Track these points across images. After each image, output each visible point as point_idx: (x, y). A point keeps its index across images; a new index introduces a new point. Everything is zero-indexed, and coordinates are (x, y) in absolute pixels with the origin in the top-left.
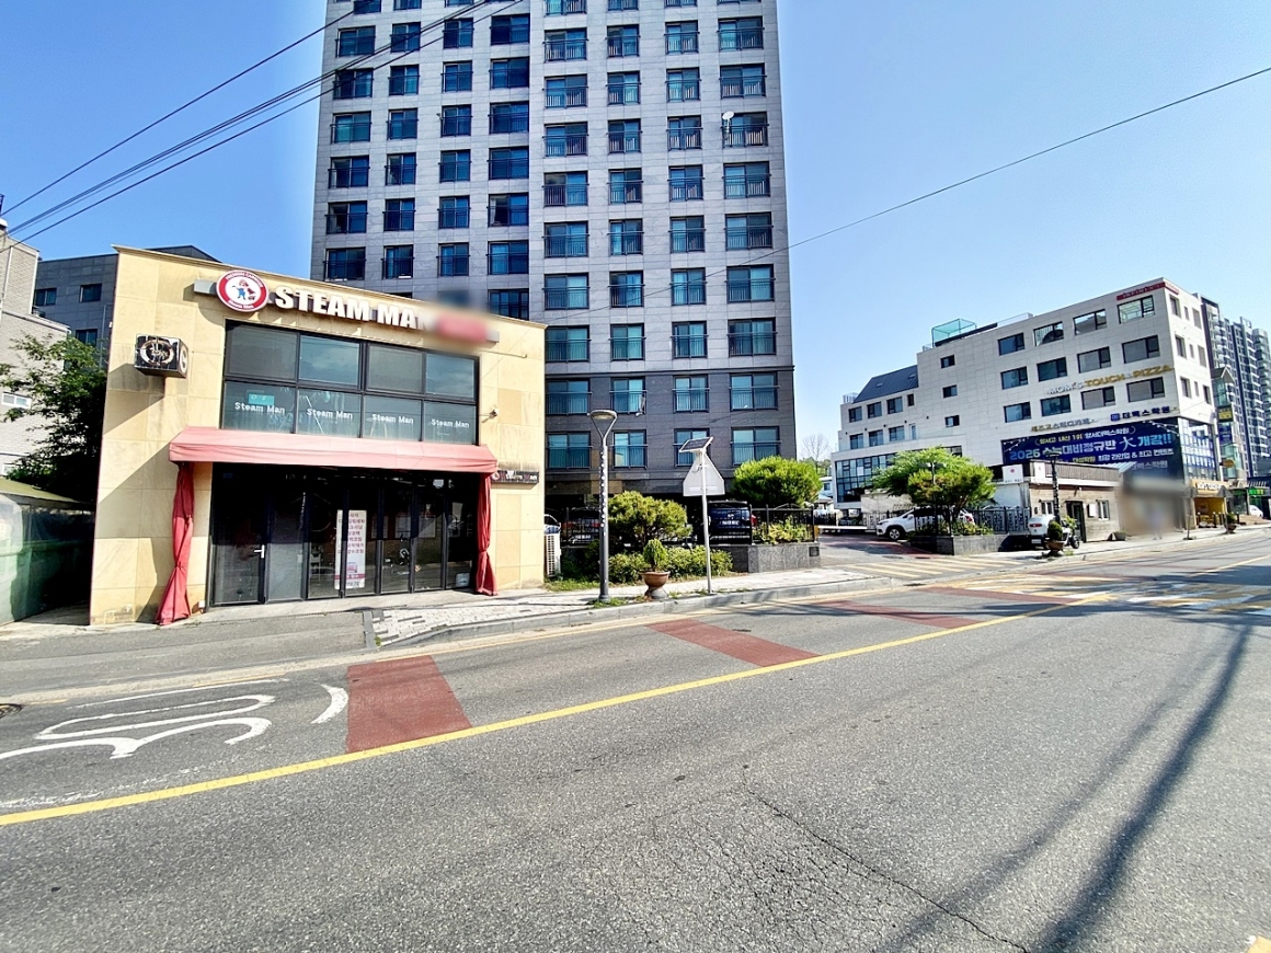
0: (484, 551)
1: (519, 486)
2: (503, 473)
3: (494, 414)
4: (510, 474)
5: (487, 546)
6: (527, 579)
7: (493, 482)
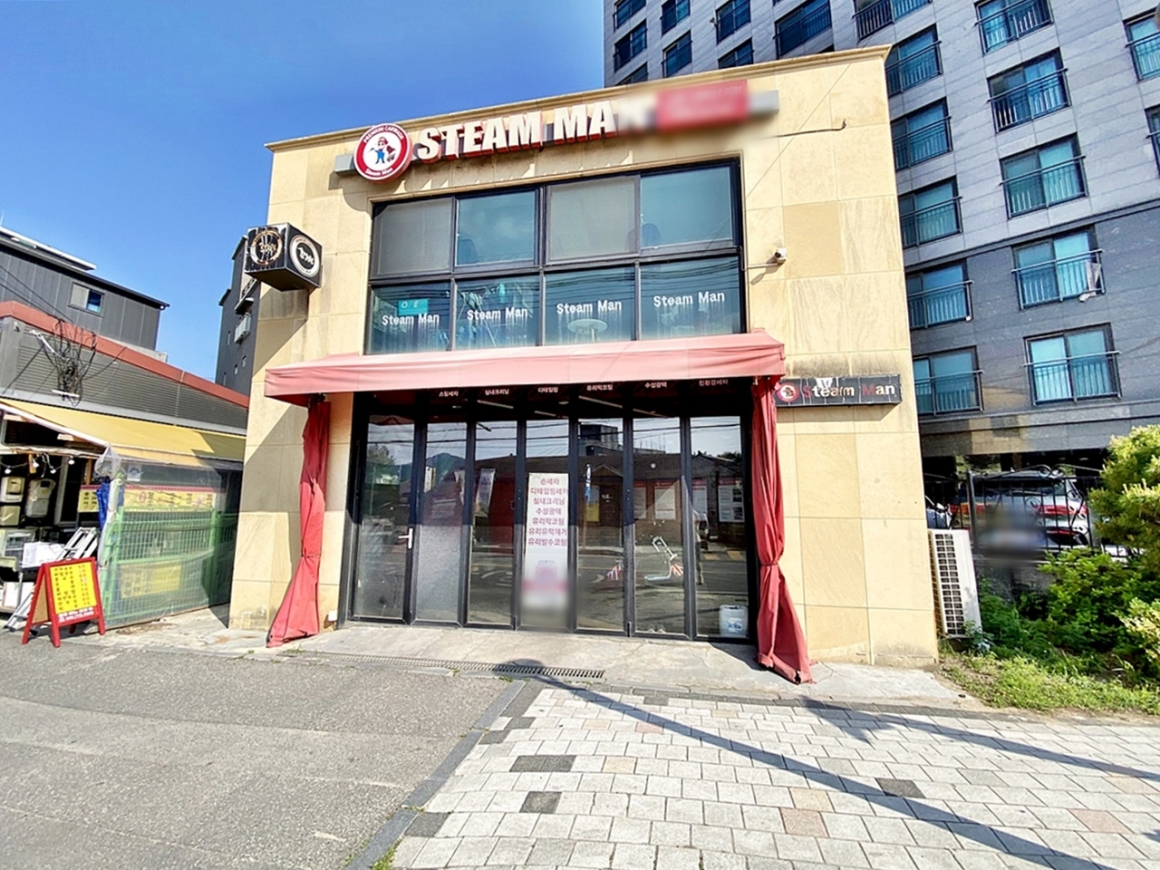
0: (770, 563)
1: (849, 412)
2: (805, 383)
3: (776, 261)
4: (823, 386)
5: (778, 552)
6: (891, 643)
7: (783, 408)
